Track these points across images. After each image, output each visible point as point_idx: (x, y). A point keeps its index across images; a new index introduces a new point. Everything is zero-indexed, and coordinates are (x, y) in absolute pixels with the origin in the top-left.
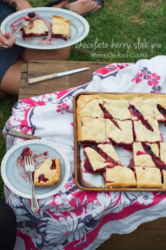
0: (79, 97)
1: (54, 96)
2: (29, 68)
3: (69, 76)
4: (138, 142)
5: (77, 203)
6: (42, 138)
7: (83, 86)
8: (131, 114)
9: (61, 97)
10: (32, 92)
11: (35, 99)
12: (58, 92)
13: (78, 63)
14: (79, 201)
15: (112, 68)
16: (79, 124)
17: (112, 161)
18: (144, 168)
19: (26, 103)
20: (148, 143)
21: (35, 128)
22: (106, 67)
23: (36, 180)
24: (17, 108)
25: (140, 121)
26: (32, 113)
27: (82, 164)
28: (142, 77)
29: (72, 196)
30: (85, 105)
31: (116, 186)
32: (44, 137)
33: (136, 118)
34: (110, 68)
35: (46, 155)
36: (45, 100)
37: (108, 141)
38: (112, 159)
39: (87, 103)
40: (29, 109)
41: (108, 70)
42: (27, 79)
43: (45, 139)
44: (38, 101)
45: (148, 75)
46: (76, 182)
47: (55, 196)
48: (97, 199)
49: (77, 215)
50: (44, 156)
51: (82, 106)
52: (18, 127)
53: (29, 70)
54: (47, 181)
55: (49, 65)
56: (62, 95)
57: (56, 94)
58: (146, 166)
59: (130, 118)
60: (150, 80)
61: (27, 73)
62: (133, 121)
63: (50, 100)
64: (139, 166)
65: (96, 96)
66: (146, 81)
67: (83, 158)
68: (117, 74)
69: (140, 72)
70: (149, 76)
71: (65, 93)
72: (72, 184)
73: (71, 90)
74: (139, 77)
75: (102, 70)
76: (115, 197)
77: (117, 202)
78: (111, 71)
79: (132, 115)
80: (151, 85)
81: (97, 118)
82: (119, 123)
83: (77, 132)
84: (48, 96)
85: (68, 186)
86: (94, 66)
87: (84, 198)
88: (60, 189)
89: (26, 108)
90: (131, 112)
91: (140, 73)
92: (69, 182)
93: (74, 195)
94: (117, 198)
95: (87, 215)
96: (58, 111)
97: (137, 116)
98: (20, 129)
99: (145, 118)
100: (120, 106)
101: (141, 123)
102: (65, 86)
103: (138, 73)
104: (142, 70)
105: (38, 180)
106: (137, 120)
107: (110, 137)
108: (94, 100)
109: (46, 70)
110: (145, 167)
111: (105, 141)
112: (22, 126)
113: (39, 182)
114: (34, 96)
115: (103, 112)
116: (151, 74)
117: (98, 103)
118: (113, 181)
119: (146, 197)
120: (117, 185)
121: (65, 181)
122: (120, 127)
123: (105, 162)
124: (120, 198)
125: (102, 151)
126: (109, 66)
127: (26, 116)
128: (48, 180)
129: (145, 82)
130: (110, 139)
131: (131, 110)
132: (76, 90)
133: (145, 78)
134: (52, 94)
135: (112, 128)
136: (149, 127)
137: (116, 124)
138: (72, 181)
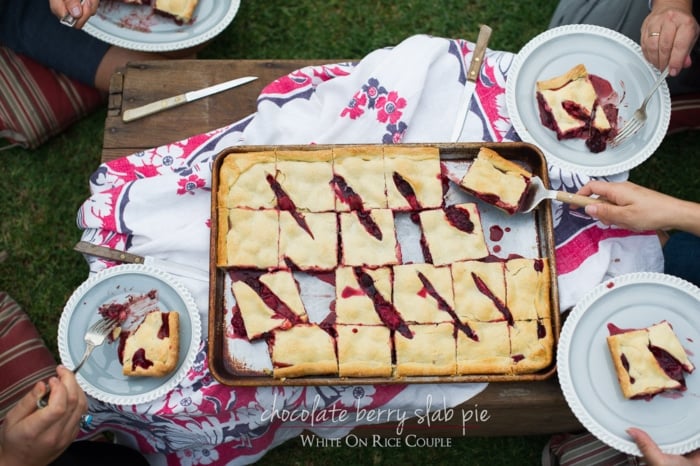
0: (225, 159)
1: (175, 151)
2: (126, 80)
3: (211, 100)
4: (348, 266)
5: (215, 407)
6: (147, 258)
7: (237, 126)
8: (336, 198)
9: (190, 153)
10: (129, 142)
11: (135, 160)
12: (185, 142)
13: (231, 65)
14: (218, 403)
15: (301, 81)
16: (223, 225)
17: (289, 314)
18: (355, 331)
19: (117, 171)
20: (369, 268)
21: (131, 237)
22: (290, 76)
23: (128, 364)
24: (97, 184)
25: (354, 214)
26: (126, 200)
27: (229, 317)
28: (364, 104)
29: (204, 394)
30: (238, 179)
31: (292, 376)
32: (149, 254)
33: (345, 206)
34: (297, 80)
35: (154, 298)
36: (157, 161)
37: (283, 264)
38: (288, 309)
39: (240, 173)
40: (122, 187)
41: (293, 83)
42: (120, 109)
43: (152, 258)
44: (142, 165)
45: (380, 96)
46: (211, 367)
47: (169, 395)
48: (255, 400)
49: (221, 421)
50: (148, 300)
51: (230, 184)
52: (99, 232)
53: (126, 87)
54: (151, 367)
55: (169, 72)
56: (194, 149)
57: (181, 146)
58: (360, 325)
59: (333, 208)
60: (383, 110)
61: (122, 93)
62: (338, 214)
63: (168, 161)
64: (345, 325)
65: (261, 156)
66: (373, 113)
67: (229, 305)
68: (313, 94)
69: (362, 92)
70: (381, 99)
71: (199, 144)
72: (204, 369)
73: (212, 135)
74: (356, 105)
75: (281, 84)
76: (294, 393)
77: (298, 404)
78: (301, 86)
79: (338, 200)
80: (384, 121)
81: (262, 209)
82: (309, 219)
83: (217, 247)
84: (162, 150)
85: (196, 374)
86: (267, 71)
87: (230, 397)
88: (178, 381)
89: (117, 185)
90: (336, 192)
91: (359, 97)
92: (198, 365)
93: (206, 393)
94: (299, 394)
95: (238, 423)
96: (181, 192)
97: (348, 201)
98: (101, 236)
99: (366, 207)
100: (312, 179)
101: (357, 217)
102: (201, 124)
103: (356, 96)
104: (366, 89)
105: (131, 364)
106: (348, 212)
107: (288, 255)
108: (256, 166)
109: (162, 86)
110: (358, 328)
111: (276, 265)
112: (105, 231)
113: (134, 368)
114: (134, 153)
115: (276, 193)
116: (386, 93)
117: (265, 172)
118: (289, 363)
119: (359, 393)
120: (295, 373)
121: (190, 362)
122: (312, 230)
123: (273, 317)
124: (303, 397)
125: (268, 289)
126: (297, 75)
127: (113, 205)
128: (151, 364)
129: (370, 114)
130: (288, 260)
131: (337, 186)
132: (222, 136)
133: (372, 105)
134: (172, 146)
135: (292, 234)
136: (374, 230)
137: (302, 223)
138: (203, 362)
